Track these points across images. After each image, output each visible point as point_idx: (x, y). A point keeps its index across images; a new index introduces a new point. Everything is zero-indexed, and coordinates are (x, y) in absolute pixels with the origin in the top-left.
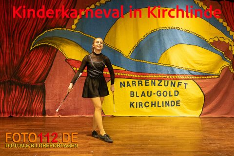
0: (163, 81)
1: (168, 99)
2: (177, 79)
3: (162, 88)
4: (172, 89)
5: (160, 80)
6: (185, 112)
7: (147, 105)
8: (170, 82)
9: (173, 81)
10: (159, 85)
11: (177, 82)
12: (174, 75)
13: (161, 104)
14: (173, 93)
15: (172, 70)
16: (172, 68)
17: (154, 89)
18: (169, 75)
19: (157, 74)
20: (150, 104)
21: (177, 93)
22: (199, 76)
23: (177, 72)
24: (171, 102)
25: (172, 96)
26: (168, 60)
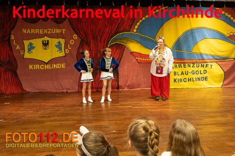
0: (196, 64)
1: (199, 76)
2: (205, 62)
3: (195, 69)
4: (202, 69)
5: (194, 63)
6: (211, 84)
7: (185, 80)
8: (200, 64)
9: (203, 64)
10: (193, 67)
11: (205, 64)
12: (203, 59)
13: (194, 80)
14: (202, 72)
15: (202, 56)
16: (201, 54)
17: (190, 69)
18: (199, 60)
19: (191, 60)
20: (187, 80)
21: (205, 72)
22: (220, 60)
23: (205, 57)
24: (202, 78)
25: (202, 74)
26: (199, 49)
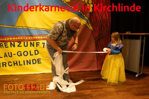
0: (22, 43)
1: (29, 58)
2: (35, 40)
3: (23, 49)
4: (32, 49)
5: (20, 42)
7: (10, 64)
8: (29, 42)
9: (32, 42)
10: (18, 46)
11: (35, 42)
12: (32, 36)
13: (22, 63)
14: (33, 53)
15: (30, 32)
16: (28, 29)
17: (14, 50)
18: (27, 36)
19: (15, 37)
20: (13, 64)
21: (37, 52)
23: (34, 33)
24: (33, 60)
25: (32, 55)
26: (24, 22)
